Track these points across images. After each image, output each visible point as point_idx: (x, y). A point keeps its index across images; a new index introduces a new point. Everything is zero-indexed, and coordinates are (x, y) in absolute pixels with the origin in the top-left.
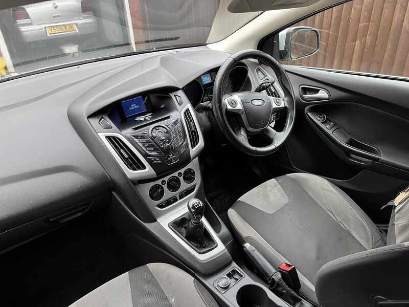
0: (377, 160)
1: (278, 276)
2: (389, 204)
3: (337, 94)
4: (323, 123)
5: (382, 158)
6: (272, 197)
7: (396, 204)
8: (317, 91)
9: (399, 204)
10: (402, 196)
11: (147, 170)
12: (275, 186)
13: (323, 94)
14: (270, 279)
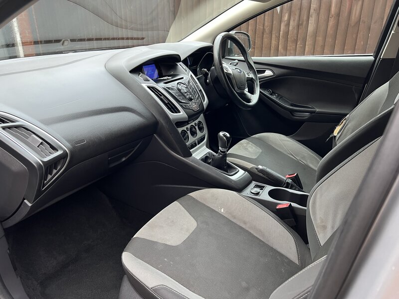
0: (314, 112)
1: (290, 181)
2: (331, 136)
3: (279, 71)
4: (271, 94)
5: (317, 110)
6: (250, 149)
7: (336, 135)
8: (264, 72)
9: (338, 133)
10: (338, 129)
11: (181, 113)
12: (248, 143)
13: (268, 73)
14: (285, 184)
